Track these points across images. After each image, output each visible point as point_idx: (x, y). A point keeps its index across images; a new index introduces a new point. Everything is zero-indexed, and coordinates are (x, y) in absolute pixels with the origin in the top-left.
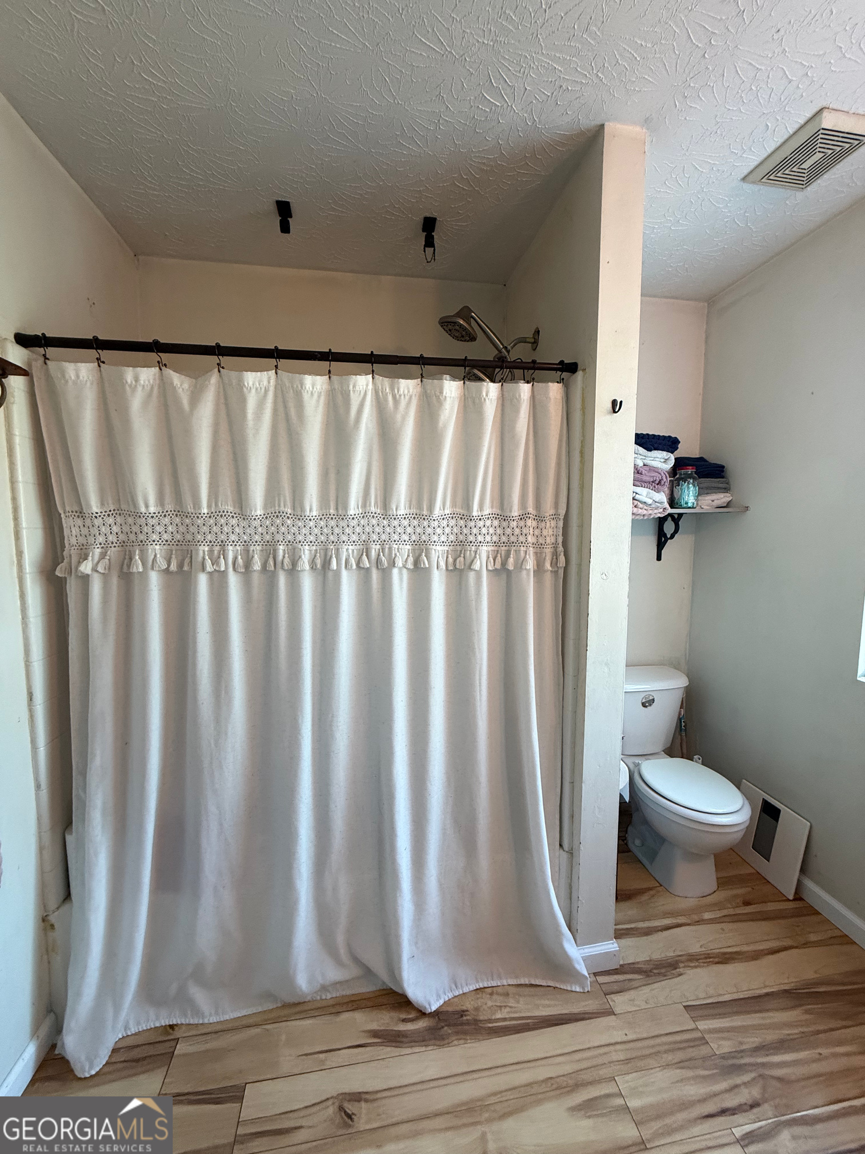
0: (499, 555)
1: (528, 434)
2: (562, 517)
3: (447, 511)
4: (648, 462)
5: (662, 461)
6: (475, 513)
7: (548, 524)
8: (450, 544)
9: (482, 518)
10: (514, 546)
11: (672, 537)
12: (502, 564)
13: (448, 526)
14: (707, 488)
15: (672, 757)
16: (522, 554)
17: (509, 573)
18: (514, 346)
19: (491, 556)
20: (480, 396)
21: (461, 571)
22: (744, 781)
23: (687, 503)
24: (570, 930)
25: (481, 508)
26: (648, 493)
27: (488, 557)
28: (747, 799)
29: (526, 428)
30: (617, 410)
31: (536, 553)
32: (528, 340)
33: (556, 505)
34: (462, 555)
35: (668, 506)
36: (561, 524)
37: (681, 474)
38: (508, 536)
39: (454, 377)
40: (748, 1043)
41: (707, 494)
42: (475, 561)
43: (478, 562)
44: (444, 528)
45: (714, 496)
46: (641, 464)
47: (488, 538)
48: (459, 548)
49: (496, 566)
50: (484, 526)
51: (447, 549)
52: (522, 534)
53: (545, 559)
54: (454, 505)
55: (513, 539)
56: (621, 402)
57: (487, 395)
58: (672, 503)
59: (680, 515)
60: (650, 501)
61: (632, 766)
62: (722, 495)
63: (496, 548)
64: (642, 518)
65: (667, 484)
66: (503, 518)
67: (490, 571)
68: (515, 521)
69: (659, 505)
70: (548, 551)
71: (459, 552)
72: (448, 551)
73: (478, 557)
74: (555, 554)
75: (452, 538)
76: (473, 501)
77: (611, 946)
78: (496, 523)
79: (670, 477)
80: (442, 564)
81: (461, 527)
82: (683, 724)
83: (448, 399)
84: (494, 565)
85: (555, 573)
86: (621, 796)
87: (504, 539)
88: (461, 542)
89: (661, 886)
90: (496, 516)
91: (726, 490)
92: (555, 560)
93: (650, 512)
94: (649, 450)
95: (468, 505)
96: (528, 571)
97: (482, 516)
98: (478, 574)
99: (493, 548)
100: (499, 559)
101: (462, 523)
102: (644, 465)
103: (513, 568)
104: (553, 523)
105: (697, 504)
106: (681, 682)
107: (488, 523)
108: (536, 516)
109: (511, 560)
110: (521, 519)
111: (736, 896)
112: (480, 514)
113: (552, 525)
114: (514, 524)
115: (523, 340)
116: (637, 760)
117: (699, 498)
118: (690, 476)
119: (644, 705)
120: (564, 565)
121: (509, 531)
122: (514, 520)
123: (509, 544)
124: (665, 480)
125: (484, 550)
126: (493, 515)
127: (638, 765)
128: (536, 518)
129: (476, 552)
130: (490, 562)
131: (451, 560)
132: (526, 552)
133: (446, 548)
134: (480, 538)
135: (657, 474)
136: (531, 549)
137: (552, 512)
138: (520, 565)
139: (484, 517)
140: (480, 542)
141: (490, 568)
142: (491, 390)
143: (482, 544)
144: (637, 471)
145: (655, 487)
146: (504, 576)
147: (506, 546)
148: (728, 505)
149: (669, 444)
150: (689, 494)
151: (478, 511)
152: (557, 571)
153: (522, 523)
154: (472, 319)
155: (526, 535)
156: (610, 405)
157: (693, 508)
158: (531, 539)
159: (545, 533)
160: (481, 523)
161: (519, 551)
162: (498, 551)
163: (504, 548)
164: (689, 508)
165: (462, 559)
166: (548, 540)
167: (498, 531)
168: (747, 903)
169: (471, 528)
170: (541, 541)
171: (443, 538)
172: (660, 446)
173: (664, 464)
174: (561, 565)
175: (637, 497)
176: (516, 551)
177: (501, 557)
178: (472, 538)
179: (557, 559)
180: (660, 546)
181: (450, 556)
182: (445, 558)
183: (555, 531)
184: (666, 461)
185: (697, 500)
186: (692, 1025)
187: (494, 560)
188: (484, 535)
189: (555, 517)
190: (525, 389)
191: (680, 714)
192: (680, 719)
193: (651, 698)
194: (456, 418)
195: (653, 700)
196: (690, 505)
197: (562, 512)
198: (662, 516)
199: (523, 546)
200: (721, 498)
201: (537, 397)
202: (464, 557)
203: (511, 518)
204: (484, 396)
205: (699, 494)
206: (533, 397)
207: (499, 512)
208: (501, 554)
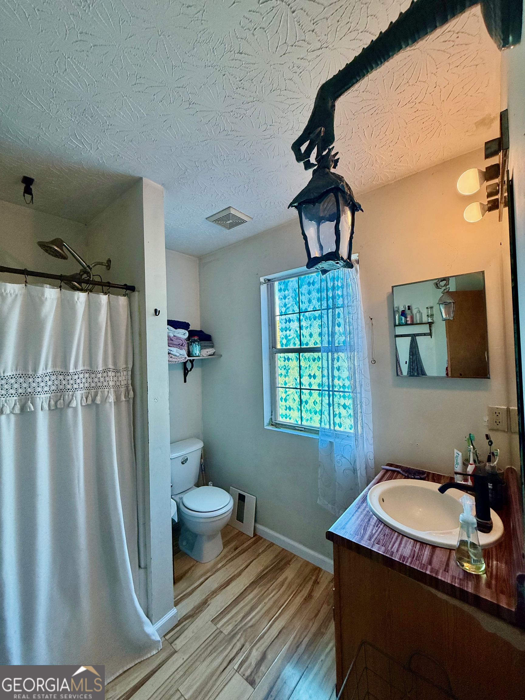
0: (90, 395)
1: (107, 323)
2: (130, 369)
3: (49, 370)
4: (176, 335)
5: (183, 334)
6: (71, 371)
7: (122, 374)
8: (52, 392)
9: (77, 373)
10: (100, 389)
11: (191, 370)
12: (92, 400)
13: (50, 380)
14: (205, 346)
15: (198, 487)
16: (106, 393)
17: (97, 405)
18: (95, 265)
19: (84, 396)
20: (73, 299)
21: (61, 409)
22: (231, 487)
23: (196, 354)
24: (148, 617)
25: (76, 367)
26: (177, 350)
27: (82, 397)
28: (232, 496)
29: (105, 320)
30: (157, 314)
31: (115, 391)
32: (104, 264)
33: (126, 363)
34: (62, 398)
35: (187, 357)
36: (130, 373)
37: (192, 340)
38: (96, 383)
39: (53, 286)
40: (238, 619)
41: (204, 349)
42: (72, 402)
43: (75, 402)
44: (46, 382)
45: (207, 350)
46: (172, 336)
47: (82, 385)
48: (59, 394)
49: (88, 402)
50: (78, 378)
51: (50, 396)
52: (105, 381)
53: (121, 394)
54: (54, 365)
55: (99, 384)
56: (159, 311)
57: (78, 299)
58: (189, 354)
59: (193, 360)
60: (178, 354)
61: (178, 500)
62: (211, 349)
63: (87, 391)
64: (175, 363)
65: (186, 345)
66: (92, 372)
67: (84, 406)
68: (101, 374)
69: (182, 356)
70: (123, 390)
71: (59, 397)
72: (50, 397)
73: (74, 398)
74: (127, 391)
75: (53, 388)
76: (70, 362)
77: (173, 612)
78: (87, 375)
79: (187, 341)
80: (46, 407)
81: (60, 380)
82: (203, 467)
83: (48, 299)
84: (87, 402)
85: (128, 401)
86: (173, 520)
87: (93, 385)
88: (61, 390)
89: (197, 562)
90: (87, 371)
91: (212, 347)
92: (127, 394)
93: (179, 360)
94: (176, 329)
95: (65, 364)
96: (110, 403)
97: (77, 372)
98: (75, 409)
99: (85, 391)
100: (90, 399)
101: (61, 377)
102: (174, 336)
103: (100, 403)
104: (125, 373)
105: (200, 354)
106: (200, 445)
107: (81, 376)
108: (114, 369)
109: (99, 398)
110: (104, 372)
111: (231, 548)
112: (75, 371)
113: (125, 374)
114: (100, 375)
115: (101, 264)
116: (181, 496)
117: (201, 351)
118: (196, 341)
119: (183, 463)
120: (133, 397)
121: (96, 380)
122: (99, 373)
123: (97, 388)
124: (184, 343)
125: (79, 394)
126: (85, 371)
127: (181, 499)
128: (114, 371)
129: (73, 395)
130: (84, 400)
131: (52, 402)
132: (108, 392)
133: (48, 395)
134: (75, 386)
135: (180, 341)
136: (112, 389)
137: (124, 366)
138: (105, 400)
139: (78, 372)
140: (76, 389)
141: (84, 404)
142: (81, 297)
143: (77, 390)
144: (170, 339)
145: (180, 347)
146: (94, 407)
147: (94, 389)
148: (213, 354)
149: (184, 326)
150: (196, 349)
151: (73, 369)
152: (129, 400)
153: (105, 374)
154: (64, 247)
155: (108, 381)
156: (154, 312)
157: (199, 356)
158: (111, 383)
159: (120, 379)
160: (76, 377)
161: (104, 391)
162: (89, 393)
163: (93, 390)
164: (197, 356)
165: (62, 401)
166: (122, 383)
167: (89, 380)
168: (236, 549)
169: (68, 380)
170: (118, 384)
171: (46, 389)
172: (181, 327)
173: (183, 336)
174: (131, 397)
175: (172, 352)
176: (102, 391)
177: (91, 396)
178: (69, 387)
179: (128, 393)
180: (185, 375)
181: (52, 400)
182: (48, 402)
183: (126, 378)
184: (184, 334)
185: (200, 352)
186: (215, 628)
187: (87, 399)
188: (79, 384)
189: (126, 369)
190: (104, 299)
191: (201, 461)
192: (201, 465)
193: (186, 458)
194: (55, 310)
195: (187, 459)
196: (197, 355)
197: (130, 366)
198: (185, 361)
199: (107, 388)
200: (211, 351)
201: (112, 303)
202: (63, 400)
203: (97, 372)
204: (76, 300)
205: (201, 349)
206: (109, 302)
207: (89, 368)
208: (91, 395)
